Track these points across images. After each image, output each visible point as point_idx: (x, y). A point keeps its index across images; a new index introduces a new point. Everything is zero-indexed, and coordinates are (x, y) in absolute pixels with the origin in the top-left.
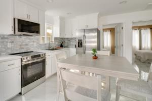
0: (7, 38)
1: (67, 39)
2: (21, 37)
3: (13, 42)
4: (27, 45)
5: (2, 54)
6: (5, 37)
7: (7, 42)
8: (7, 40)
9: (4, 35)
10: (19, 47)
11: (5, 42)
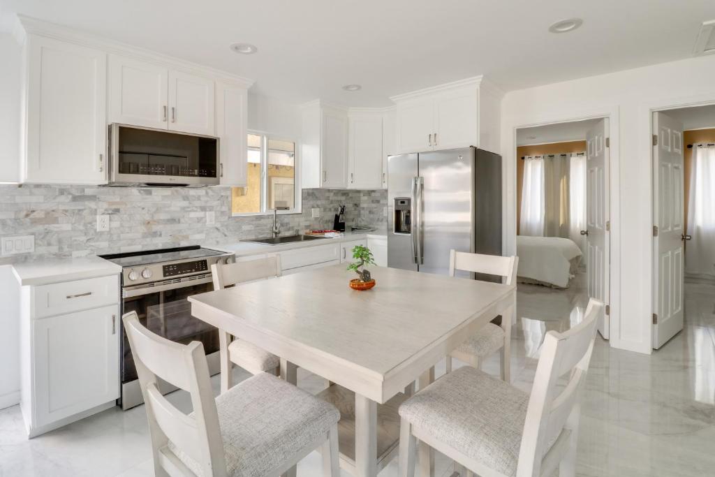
0: (93, 198)
1: (370, 192)
2: (150, 193)
3: (117, 211)
4: (173, 221)
5: (75, 254)
6: (88, 192)
7: (94, 212)
8: (92, 205)
9: (82, 188)
10: (143, 229)
11: (85, 213)
